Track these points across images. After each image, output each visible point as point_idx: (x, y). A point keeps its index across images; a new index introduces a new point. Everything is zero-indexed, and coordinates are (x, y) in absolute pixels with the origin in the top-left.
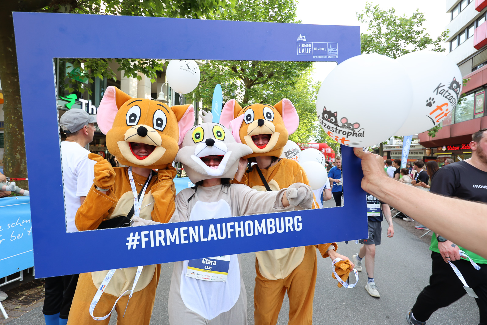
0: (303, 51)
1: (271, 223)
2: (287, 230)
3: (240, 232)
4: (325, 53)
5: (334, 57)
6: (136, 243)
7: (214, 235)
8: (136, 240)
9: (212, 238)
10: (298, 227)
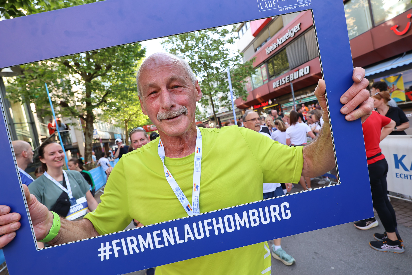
0: (266, 6)
2: (274, 220)
3: (219, 229)
5: (307, 5)
6: (108, 254)
7: (191, 235)
8: (108, 251)
9: (189, 239)
10: (286, 215)
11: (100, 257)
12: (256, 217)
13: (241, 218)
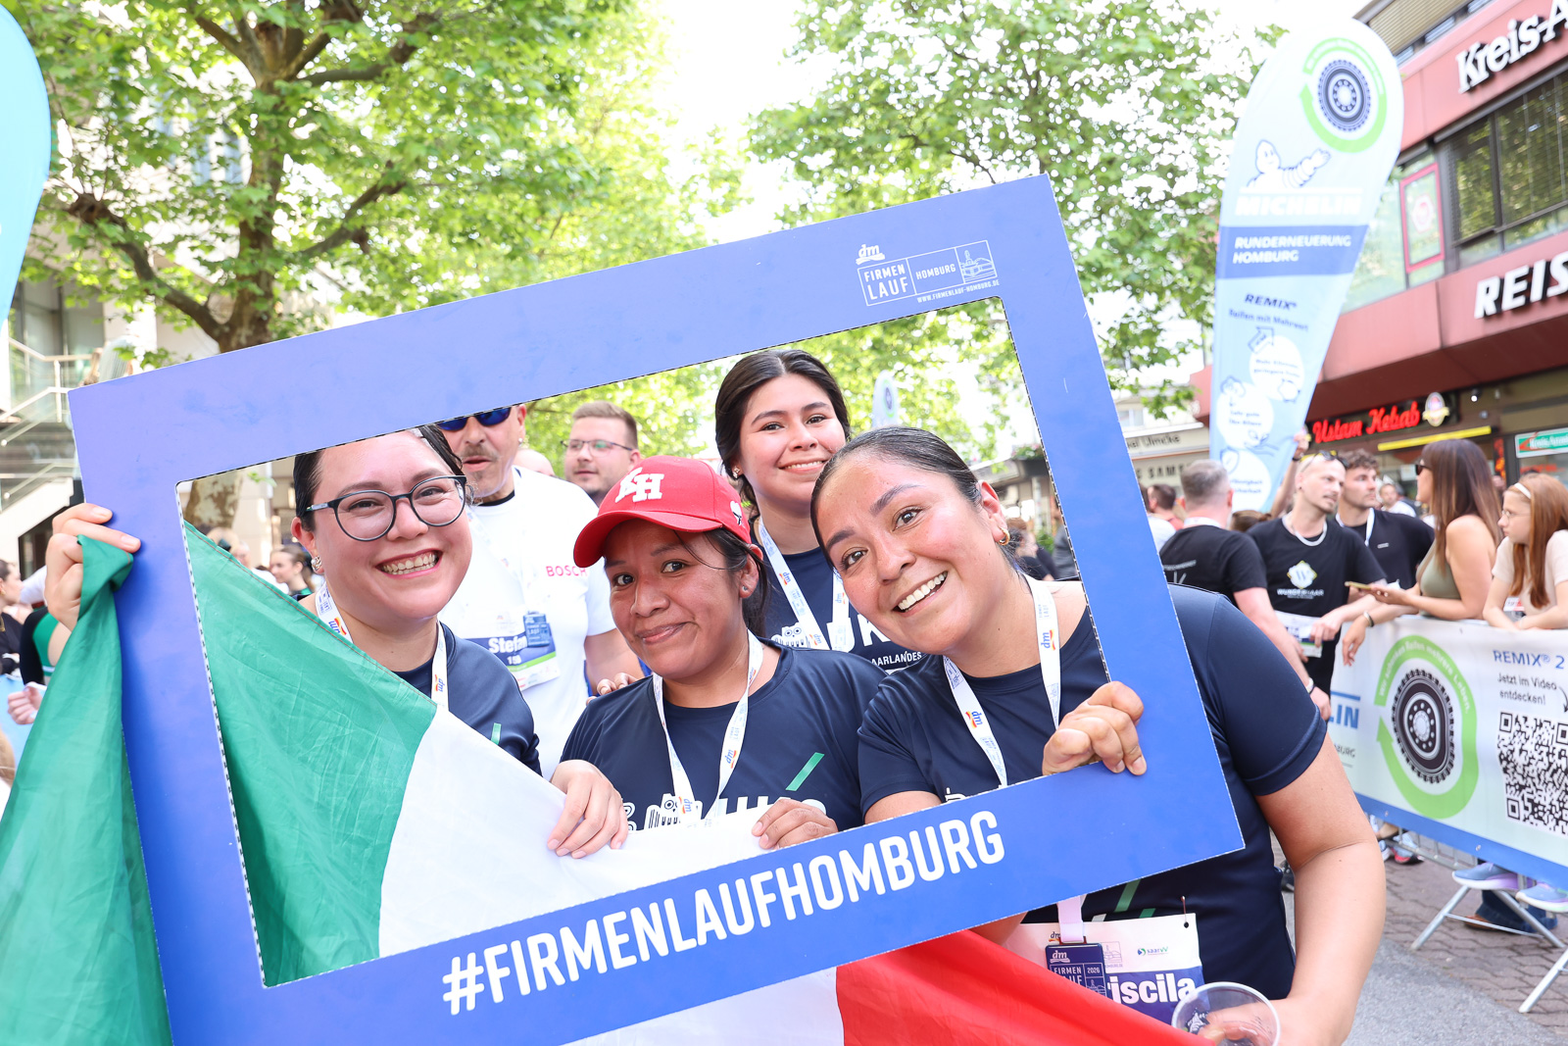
0: (883, 291)
1: (895, 851)
2: (955, 868)
3: (797, 900)
4: (954, 279)
5: (987, 285)
6: (474, 989)
7: (716, 925)
8: (471, 981)
9: (711, 935)
10: (991, 849)
11: (450, 1002)
12: (903, 860)
13: (860, 863)
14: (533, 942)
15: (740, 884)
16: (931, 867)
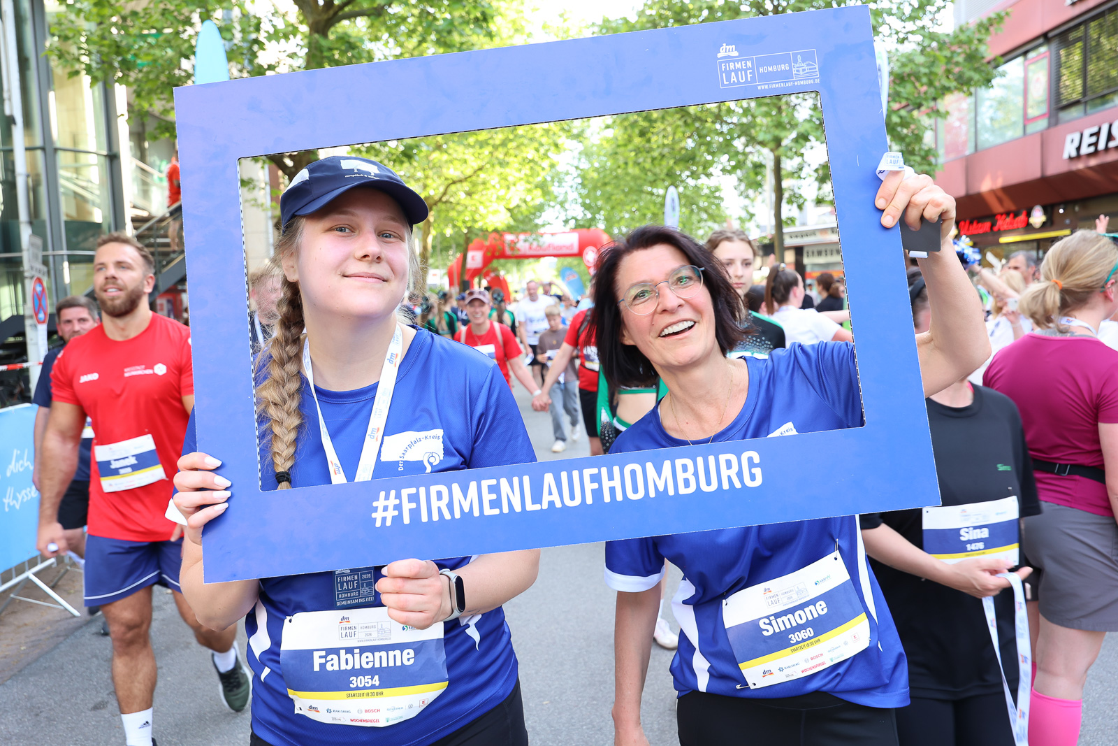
0: (734, 78)
1: (685, 468)
2: (726, 486)
3: (612, 490)
4: (787, 75)
5: (810, 82)
6: (391, 514)
7: (555, 497)
9: (551, 503)
10: (753, 477)
11: (375, 519)
12: (689, 475)
13: (659, 474)
14: (434, 489)
15: (576, 474)
16: (709, 483)
